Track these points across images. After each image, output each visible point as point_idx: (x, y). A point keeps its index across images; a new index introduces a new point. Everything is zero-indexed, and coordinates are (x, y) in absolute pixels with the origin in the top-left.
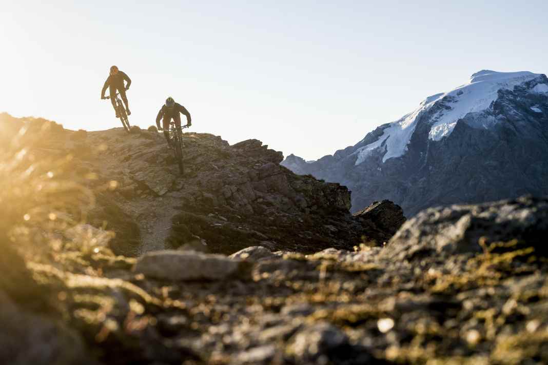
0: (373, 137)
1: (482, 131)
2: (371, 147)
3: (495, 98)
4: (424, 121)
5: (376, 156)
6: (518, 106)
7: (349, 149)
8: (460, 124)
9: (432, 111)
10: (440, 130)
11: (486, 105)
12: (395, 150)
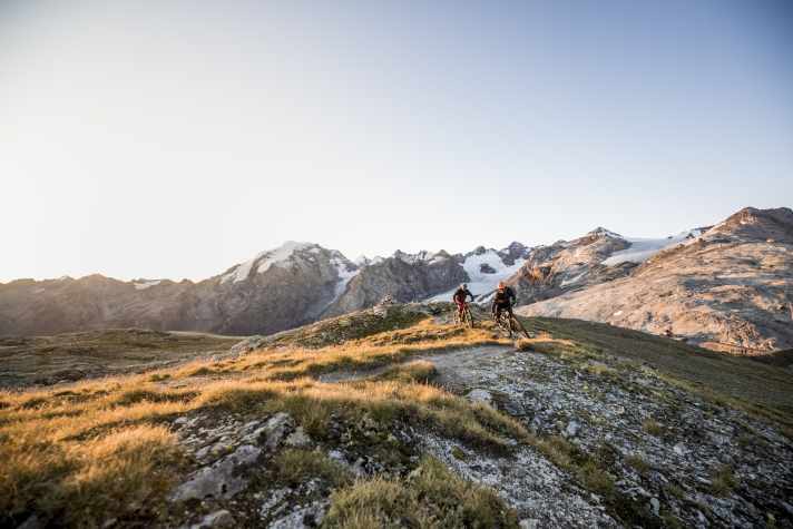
0: (230, 271)
1: (282, 269)
2: (230, 275)
3: (291, 253)
4: (256, 265)
5: (231, 280)
6: (302, 257)
7: (218, 276)
8: (272, 266)
9: (260, 259)
10: (263, 268)
11: (286, 257)
12: (241, 276)
